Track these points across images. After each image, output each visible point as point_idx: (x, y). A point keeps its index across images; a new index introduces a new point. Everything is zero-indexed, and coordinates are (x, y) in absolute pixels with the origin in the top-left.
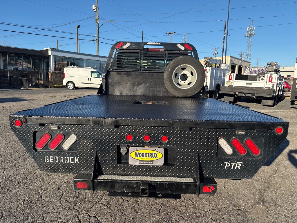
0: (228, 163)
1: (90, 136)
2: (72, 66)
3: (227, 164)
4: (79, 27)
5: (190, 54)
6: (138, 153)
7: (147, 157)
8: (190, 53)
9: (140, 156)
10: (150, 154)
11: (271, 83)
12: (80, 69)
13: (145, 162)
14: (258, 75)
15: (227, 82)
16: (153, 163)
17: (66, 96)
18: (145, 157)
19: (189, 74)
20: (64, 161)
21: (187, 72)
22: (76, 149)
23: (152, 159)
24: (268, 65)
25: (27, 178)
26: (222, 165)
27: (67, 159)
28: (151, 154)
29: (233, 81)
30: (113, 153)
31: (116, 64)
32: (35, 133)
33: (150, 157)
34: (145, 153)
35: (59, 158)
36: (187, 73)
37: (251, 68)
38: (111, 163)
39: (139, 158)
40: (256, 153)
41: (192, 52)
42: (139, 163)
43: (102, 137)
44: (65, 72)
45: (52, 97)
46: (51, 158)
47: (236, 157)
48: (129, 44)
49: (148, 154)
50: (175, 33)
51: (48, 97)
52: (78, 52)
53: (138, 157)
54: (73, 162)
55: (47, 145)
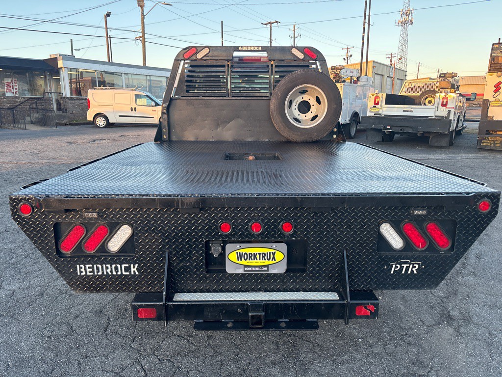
0: (396, 264)
1: (156, 228)
2: (102, 87)
3: (394, 266)
4: (108, 15)
5: (314, 66)
6: (242, 253)
7: (257, 260)
8: (313, 64)
9: (246, 258)
10: (263, 253)
11: (445, 108)
12: (115, 91)
13: (254, 269)
14: (423, 94)
15: (370, 108)
16: (268, 269)
17: (95, 140)
18: (254, 260)
19: (312, 102)
20: (111, 271)
21: (310, 97)
22: (133, 251)
23: (267, 262)
24: (440, 77)
25: (42, 294)
26: (385, 267)
27: (116, 268)
28: (265, 254)
29: (381, 106)
30: (198, 256)
31: (185, 87)
32: (56, 226)
33: (263, 260)
34: (254, 254)
35: (102, 268)
36: (309, 99)
37: (410, 83)
38: (195, 271)
39: (243, 262)
40: (443, 246)
41: (317, 62)
42: (245, 271)
43: (177, 228)
44: (89, 97)
45: (70, 143)
46: (89, 268)
47: (409, 254)
48: (206, 51)
49: (260, 254)
50: (277, 22)
51: (65, 144)
52: (111, 61)
53: (241, 260)
54: (128, 273)
55: (81, 245)
